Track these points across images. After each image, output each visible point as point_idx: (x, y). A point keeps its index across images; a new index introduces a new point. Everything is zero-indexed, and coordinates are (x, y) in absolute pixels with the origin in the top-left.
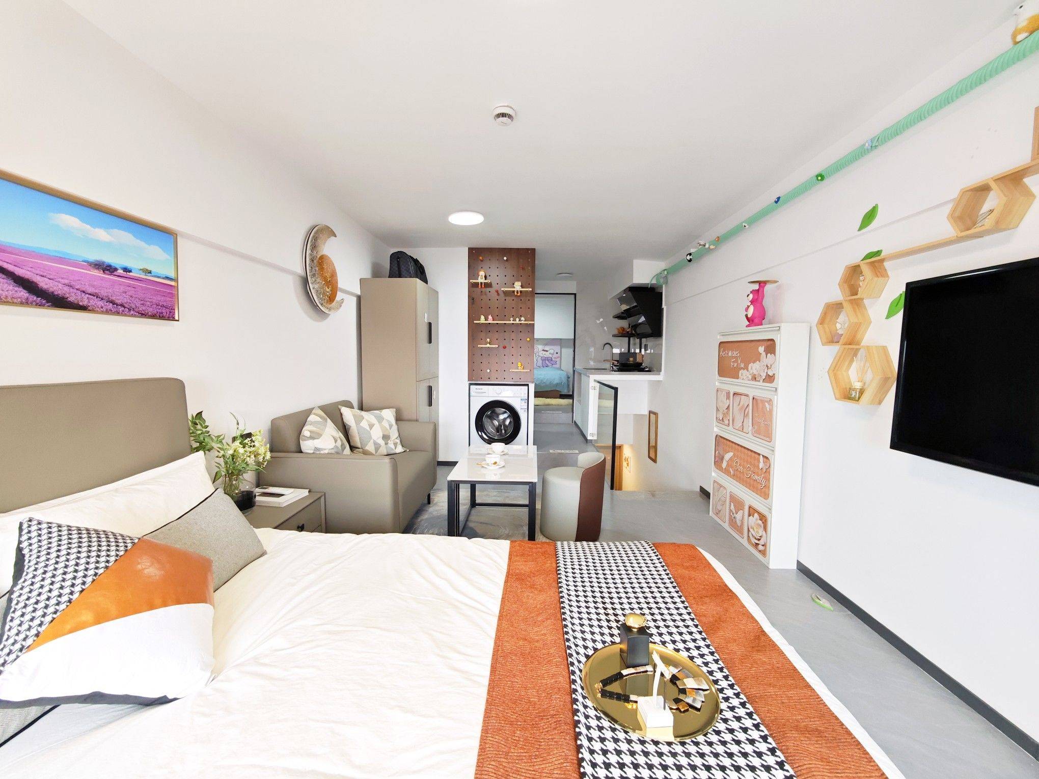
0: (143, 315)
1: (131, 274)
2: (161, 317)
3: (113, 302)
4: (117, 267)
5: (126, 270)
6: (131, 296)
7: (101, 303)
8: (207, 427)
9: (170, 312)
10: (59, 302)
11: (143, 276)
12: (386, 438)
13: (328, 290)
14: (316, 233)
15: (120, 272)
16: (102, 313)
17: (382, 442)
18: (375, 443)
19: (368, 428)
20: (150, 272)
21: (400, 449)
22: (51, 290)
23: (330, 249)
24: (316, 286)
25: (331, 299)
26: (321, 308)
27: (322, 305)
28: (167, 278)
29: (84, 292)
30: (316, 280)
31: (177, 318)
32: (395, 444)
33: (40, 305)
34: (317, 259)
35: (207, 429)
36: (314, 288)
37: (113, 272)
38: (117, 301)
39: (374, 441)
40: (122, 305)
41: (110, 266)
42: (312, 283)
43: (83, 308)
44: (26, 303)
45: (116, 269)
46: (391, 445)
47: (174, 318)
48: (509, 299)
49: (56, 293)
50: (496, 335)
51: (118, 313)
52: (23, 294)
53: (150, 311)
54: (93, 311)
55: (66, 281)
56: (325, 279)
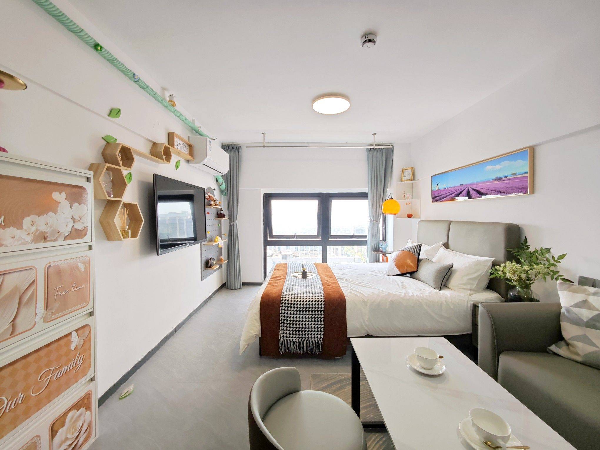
3: (500, 192)
4: (502, 177)
5: (506, 177)
6: (507, 187)
11: (513, 177)
20: (516, 174)
29: (492, 190)
37: (501, 180)
40: (504, 192)
52: (478, 195)
55: (487, 188)
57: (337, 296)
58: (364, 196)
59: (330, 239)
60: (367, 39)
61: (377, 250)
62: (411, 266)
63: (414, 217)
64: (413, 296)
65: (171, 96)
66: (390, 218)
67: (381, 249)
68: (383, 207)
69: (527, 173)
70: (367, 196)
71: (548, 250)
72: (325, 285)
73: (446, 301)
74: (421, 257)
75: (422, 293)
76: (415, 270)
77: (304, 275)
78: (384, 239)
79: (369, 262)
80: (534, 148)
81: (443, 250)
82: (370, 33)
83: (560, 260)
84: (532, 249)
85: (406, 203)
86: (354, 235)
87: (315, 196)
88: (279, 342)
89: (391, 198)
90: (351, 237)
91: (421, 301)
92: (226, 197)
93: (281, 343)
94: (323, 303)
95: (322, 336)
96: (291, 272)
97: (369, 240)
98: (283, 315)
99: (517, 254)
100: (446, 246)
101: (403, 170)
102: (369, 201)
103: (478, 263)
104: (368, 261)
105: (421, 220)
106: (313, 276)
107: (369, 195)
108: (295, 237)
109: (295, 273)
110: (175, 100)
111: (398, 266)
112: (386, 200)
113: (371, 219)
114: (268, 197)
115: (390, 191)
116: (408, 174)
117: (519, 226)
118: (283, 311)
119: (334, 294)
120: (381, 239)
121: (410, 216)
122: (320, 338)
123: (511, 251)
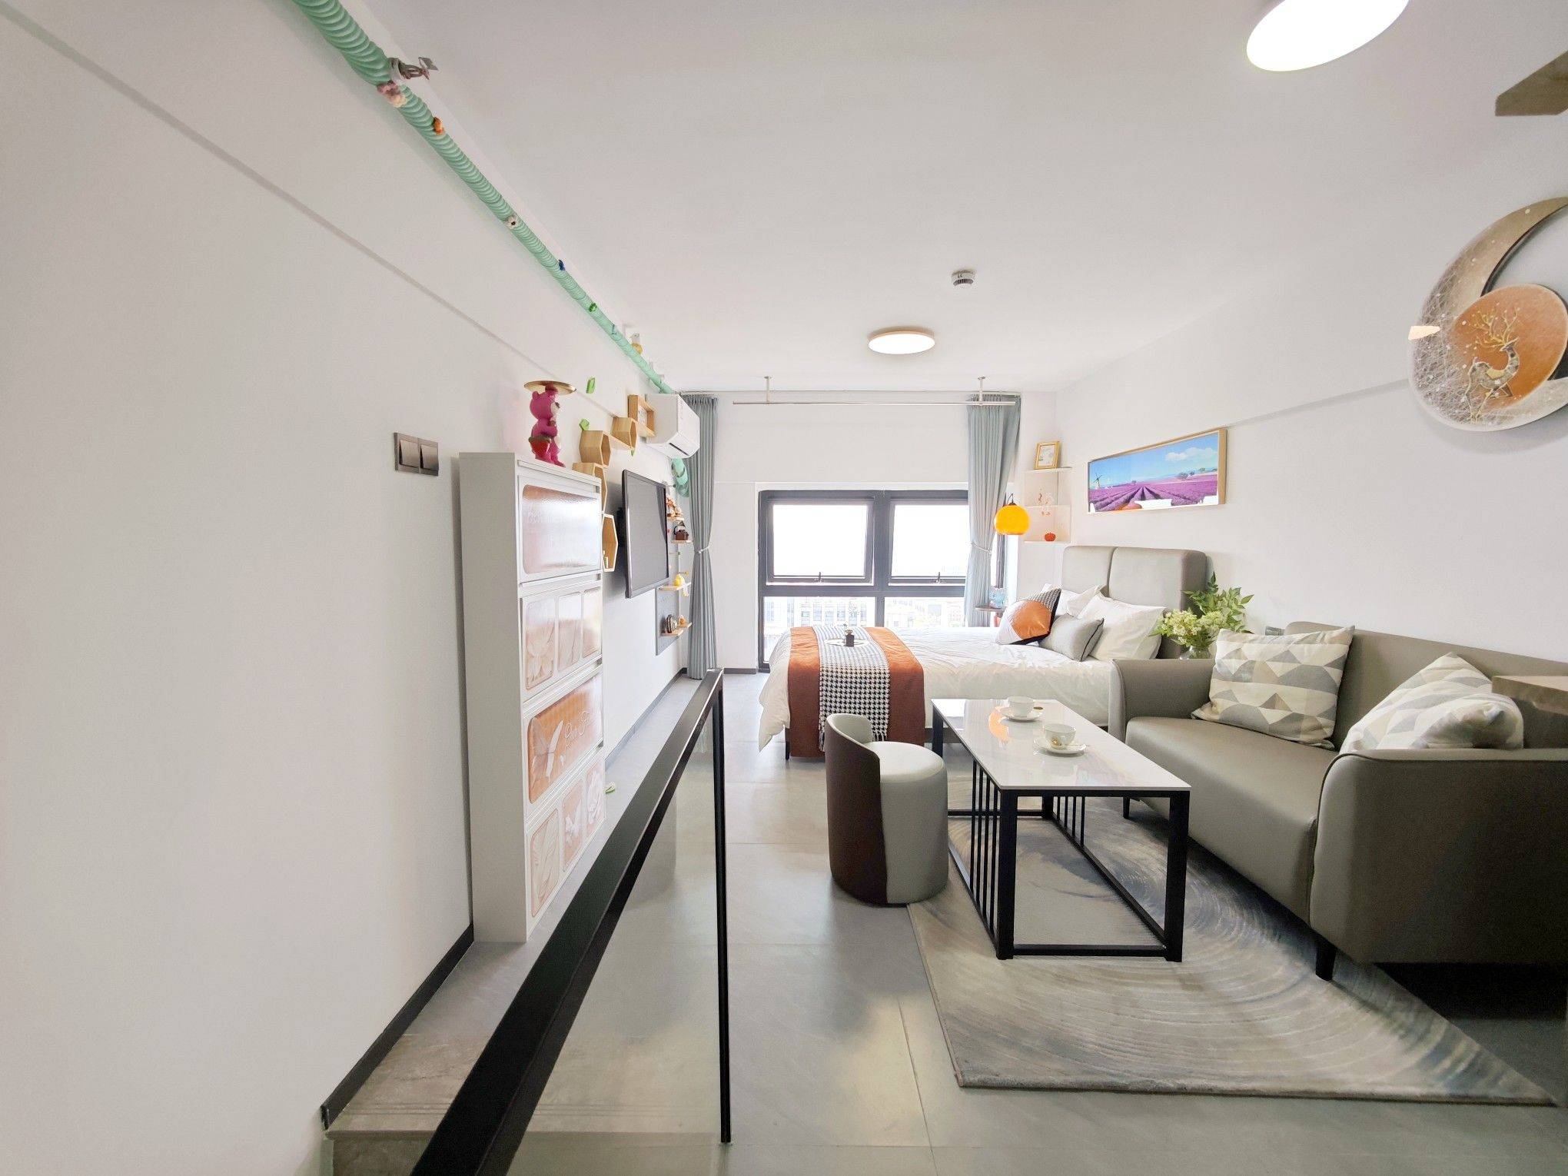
5: (1192, 474)
24: (1441, 386)
25: (1518, 387)
27: (1462, 418)
30: (1438, 375)
36: (1429, 394)
42: (1424, 387)
56: (1484, 352)
57: (910, 666)
58: (960, 496)
59: (889, 584)
60: (961, 278)
61: (985, 605)
62: (1038, 627)
63: (1059, 540)
64: (1033, 668)
65: (636, 336)
66: (1013, 542)
67: (992, 602)
68: (998, 519)
69: (1216, 470)
70: (967, 498)
71: (1238, 591)
72: (887, 653)
73: (1084, 675)
74: (1058, 613)
75: (1048, 665)
76: (1046, 633)
77: (850, 640)
78: (1000, 584)
79: (969, 626)
80: (1227, 431)
81: (1098, 599)
82: (965, 271)
83: (1244, 605)
84: (1219, 593)
85: (1043, 513)
86: (939, 577)
87: (861, 497)
88: (818, 735)
89: (1013, 504)
90: (934, 581)
91: (1044, 674)
92: (688, 499)
93: (821, 735)
94: (887, 676)
95: (886, 726)
96: (824, 638)
97: (968, 587)
98: (824, 693)
99: (1198, 598)
100: (1105, 592)
101: (1039, 446)
102: (970, 508)
103: (1143, 616)
104: (967, 623)
105: (1070, 545)
106: (863, 643)
107: (971, 496)
108: (819, 579)
109: (833, 639)
110: (641, 342)
111: (1017, 627)
112: (1004, 505)
113: (973, 543)
114: (767, 499)
115: (1015, 488)
116: (1048, 457)
117: (1204, 554)
118: (824, 688)
119: (903, 664)
120: (993, 582)
121: (1050, 538)
122: (883, 729)
123: (1189, 595)
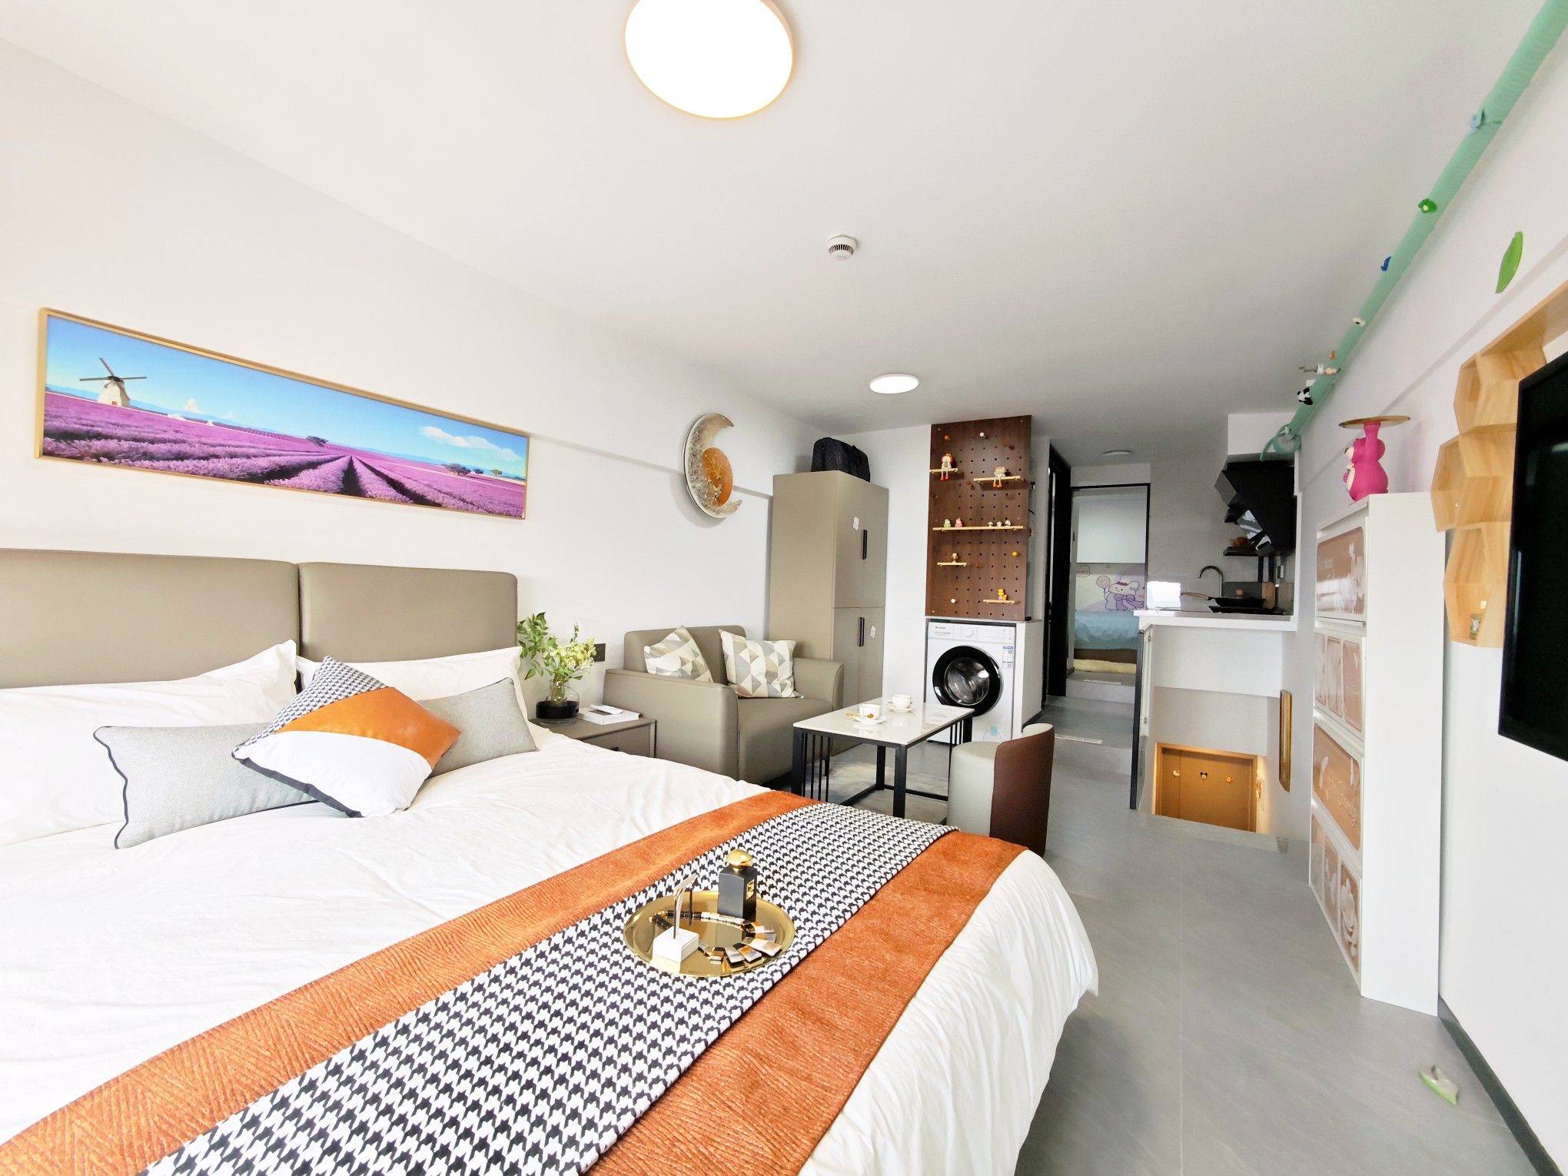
0: (490, 512)
1: (482, 475)
2: (508, 515)
3: (464, 501)
4: (470, 469)
5: (479, 471)
6: (481, 495)
7: (453, 501)
8: (547, 628)
9: (517, 511)
10: (419, 500)
11: (493, 477)
12: (771, 676)
13: (716, 489)
14: (700, 424)
15: (473, 473)
16: (453, 509)
17: (763, 680)
18: (754, 680)
19: (748, 660)
20: (501, 473)
21: (788, 692)
22: (414, 490)
23: (721, 441)
24: (698, 485)
25: (721, 499)
26: (704, 510)
27: (705, 506)
28: (517, 478)
29: (440, 491)
30: (697, 478)
31: (523, 517)
32: (783, 686)
33: (404, 502)
34: (701, 454)
35: (546, 631)
36: (694, 487)
37: (467, 473)
38: (468, 500)
39: (753, 677)
40: (472, 503)
41: (464, 468)
42: (692, 482)
43: (438, 505)
44: (393, 500)
45: (469, 471)
46: (776, 685)
47: (521, 516)
48: (988, 493)
49: (417, 492)
50: (968, 549)
51: (467, 510)
52: (393, 492)
53: (498, 508)
54: (446, 508)
55: (427, 483)
56: (712, 476)
